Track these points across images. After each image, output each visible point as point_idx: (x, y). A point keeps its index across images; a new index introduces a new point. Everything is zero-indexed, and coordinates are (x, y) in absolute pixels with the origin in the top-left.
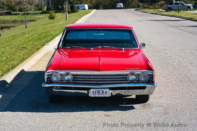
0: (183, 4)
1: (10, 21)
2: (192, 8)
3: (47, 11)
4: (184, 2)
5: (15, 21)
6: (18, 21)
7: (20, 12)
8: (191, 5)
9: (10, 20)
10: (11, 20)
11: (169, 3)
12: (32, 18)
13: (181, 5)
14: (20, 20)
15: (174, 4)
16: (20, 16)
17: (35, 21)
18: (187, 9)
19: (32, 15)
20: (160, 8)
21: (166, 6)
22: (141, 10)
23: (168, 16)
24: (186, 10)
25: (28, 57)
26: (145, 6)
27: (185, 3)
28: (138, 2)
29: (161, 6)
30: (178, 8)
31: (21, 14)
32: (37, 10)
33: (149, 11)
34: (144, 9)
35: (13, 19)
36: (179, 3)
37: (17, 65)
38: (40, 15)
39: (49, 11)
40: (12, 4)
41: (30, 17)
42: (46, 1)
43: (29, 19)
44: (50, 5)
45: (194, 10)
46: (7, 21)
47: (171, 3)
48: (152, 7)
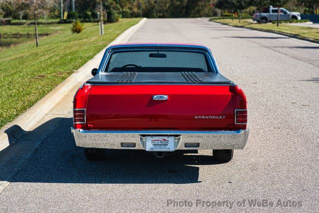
0: (285, 13)
1: (8, 35)
2: (299, 18)
3: (68, 20)
4: (287, 9)
5: (16, 36)
6: (21, 35)
7: (24, 21)
8: (299, 13)
9: (9, 34)
10: (11, 33)
11: (263, 10)
12: (44, 30)
13: (282, 14)
14: (26, 33)
15: (271, 11)
16: (24, 27)
17: (49, 36)
18: (291, 20)
19: (43, 25)
20: (248, 18)
21: (258, 14)
22: (218, 21)
23: (261, 30)
24: (290, 22)
26: (226, 14)
27: (290, 10)
28: (214, 7)
29: (251, 14)
30: (278, 18)
31: (27, 23)
32: (53, 18)
33: (230, 23)
34: (223, 19)
35: (14, 32)
36: (279, 11)
38: (58, 26)
39: (72, 20)
40: (13, 7)
41: (41, 28)
42: (66, 4)
43: (40, 32)
44: (74, 10)
45: (302, 22)
46: (4, 34)
47: (267, 10)
48: (236, 16)
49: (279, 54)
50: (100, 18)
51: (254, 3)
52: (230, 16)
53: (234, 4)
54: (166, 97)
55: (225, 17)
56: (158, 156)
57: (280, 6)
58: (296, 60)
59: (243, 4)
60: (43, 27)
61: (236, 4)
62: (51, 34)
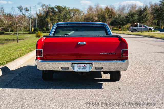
0: (146, 27)
1: (3, 39)
2: (153, 30)
3: (34, 32)
6: (10, 39)
7: (11, 32)
8: (153, 27)
9: (4, 39)
10: (4, 38)
11: (134, 26)
12: (21, 37)
14: (12, 39)
15: (138, 26)
16: (11, 36)
17: (24, 40)
18: (149, 30)
19: (21, 35)
20: (127, 30)
21: (132, 28)
23: (133, 35)
24: (149, 32)
25: (25, 55)
26: (115, 28)
27: (148, 26)
30: (142, 30)
31: (13, 34)
32: (26, 31)
33: (117, 32)
34: (114, 31)
35: (6, 38)
36: (143, 26)
38: (29, 35)
39: (36, 32)
40: (5, 26)
41: (20, 36)
42: (33, 24)
43: (19, 38)
44: (37, 27)
45: (154, 31)
46: (1, 39)
47: (136, 26)
48: (120, 30)
49: (143, 43)
50: (50, 28)
51: (129, 22)
52: (117, 29)
53: (119, 23)
54: (85, 43)
55: (114, 30)
56: (81, 74)
57: (143, 23)
58: (152, 45)
59: (124, 23)
61: (120, 23)
62: (25, 39)
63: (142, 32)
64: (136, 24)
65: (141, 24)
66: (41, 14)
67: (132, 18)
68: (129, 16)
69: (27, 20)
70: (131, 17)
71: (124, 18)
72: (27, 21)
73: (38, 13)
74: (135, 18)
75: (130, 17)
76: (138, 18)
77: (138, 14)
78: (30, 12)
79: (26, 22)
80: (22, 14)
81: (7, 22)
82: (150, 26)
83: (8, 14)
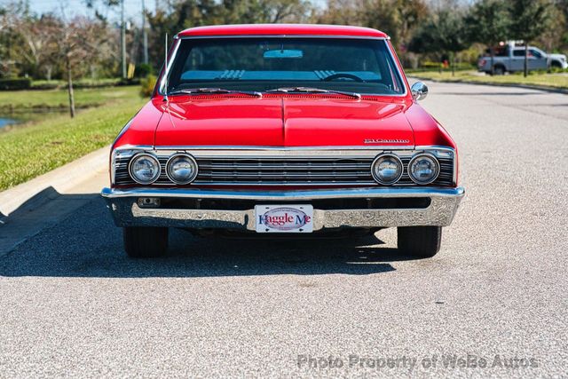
0: (539, 56)
1: (26, 108)
2: (565, 65)
3: (136, 80)
4: (541, 49)
5: (40, 109)
6: (49, 108)
7: (55, 82)
8: (563, 57)
9: (28, 106)
10: (30, 104)
11: (497, 52)
12: (91, 98)
13: (532, 57)
14: (57, 104)
15: (511, 53)
16: (55, 93)
17: (100, 108)
18: (551, 68)
19: (90, 90)
20: (470, 69)
21: (488, 59)
22: (414, 75)
23: (494, 84)
24: (549, 72)
25: (70, 161)
26: (427, 63)
27: (545, 51)
28: (405, 51)
29: (475, 64)
30: (525, 66)
31: (60, 86)
32: (109, 77)
33: (436, 77)
34: (424, 71)
35: (36, 103)
36: (528, 53)
37: (34, 175)
38: (116, 91)
39: (141, 79)
40: (34, 59)
41: (88, 95)
42: (132, 52)
44: (146, 62)
46: (18, 107)
47: (504, 51)
51: (479, 37)
52: (435, 67)
53: (441, 41)
55: (425, 69)
57: (528, 40)
58: (565, 121)
59: (460, 41)
60: (90, 92)
61: (446, 41)
62: (104, 104)
63: (526, 73)
64: (502, 44)
65: (523, 45)
66: (161, 14)
67: (487, 22)
68: (476, 18)
69: (113, 36)
70: (483, 18)
71: (461, 22)
72: (111, 40)
73: (149, 12)
74: (500, 24)
75: (480, 19)
76: (511, 22)
77: (509, 10)
78: (123, 7)
79: (109, 44)
80: (93, 16)
81: (39, 44)
82: (553, 53)
83: (43, 16)
